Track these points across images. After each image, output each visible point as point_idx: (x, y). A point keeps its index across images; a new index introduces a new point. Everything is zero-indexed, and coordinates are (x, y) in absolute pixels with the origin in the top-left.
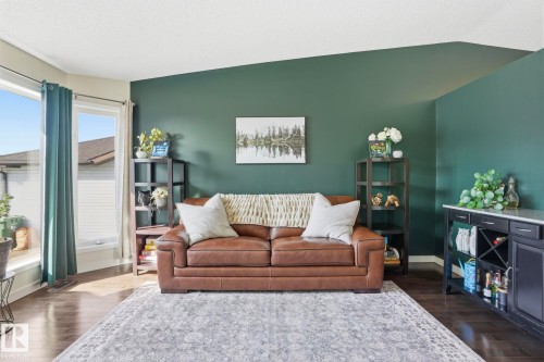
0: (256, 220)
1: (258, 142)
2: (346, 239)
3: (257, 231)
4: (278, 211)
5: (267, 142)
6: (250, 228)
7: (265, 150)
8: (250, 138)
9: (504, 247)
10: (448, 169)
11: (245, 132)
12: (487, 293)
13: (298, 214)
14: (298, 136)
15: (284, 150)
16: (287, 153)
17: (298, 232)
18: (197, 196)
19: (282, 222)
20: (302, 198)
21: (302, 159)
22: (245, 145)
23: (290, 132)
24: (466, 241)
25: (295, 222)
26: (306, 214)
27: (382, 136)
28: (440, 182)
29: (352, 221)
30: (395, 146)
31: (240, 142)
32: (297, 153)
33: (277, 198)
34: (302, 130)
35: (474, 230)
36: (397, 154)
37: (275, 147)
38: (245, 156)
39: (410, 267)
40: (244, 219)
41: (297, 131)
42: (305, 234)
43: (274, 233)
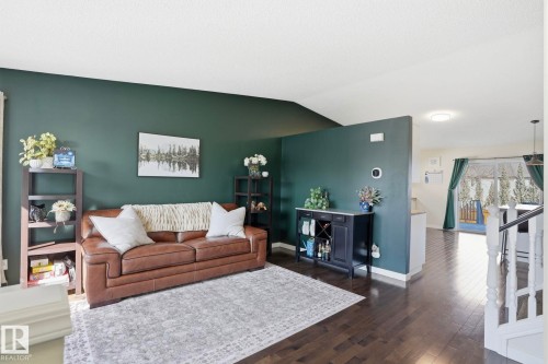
0: (167, 228)
1: (160, 157)
2: (242, 235)
3: (167, 237)
4: (183, 217)
5: (169, 158)
6: (162, 235)
7: (166, 165)
8: (153, 153)
9: (329, 229)
10: (289, 185)
11: (148, 147)
12: (319, 255)
13: (201, 220)
14: (194, 155)
15: (182, 165)
16: (185, 168)
17: (203, 234)
18: (93, 208)
19: (189, 228)
20: (201, 207)
21: (196, 174)
22: (148, 159)
23: (188, 151)
24: (308, 228)
25: (200, 226)
26: (207, 219)
27: (255, 160)
28: (283, 193)
29: (242, 222)
30: (261, 168)
31: (143, 156)
32: (193, 169)
33: (181, 207)
34: (197, 149)
35: (313, 221)
36: (265, 174)
37: (174, 162)
38: (147, 169)
39: (273, 251)
40: (157, 227)
41: (192, 150)
42: (208, 235)
43: (180, 237)
